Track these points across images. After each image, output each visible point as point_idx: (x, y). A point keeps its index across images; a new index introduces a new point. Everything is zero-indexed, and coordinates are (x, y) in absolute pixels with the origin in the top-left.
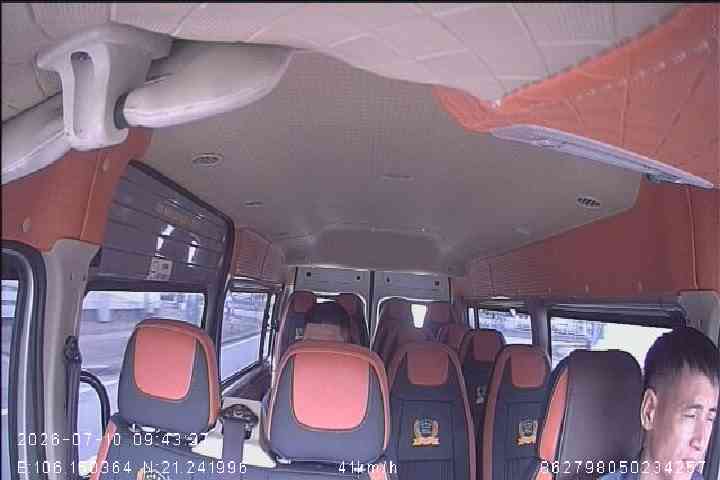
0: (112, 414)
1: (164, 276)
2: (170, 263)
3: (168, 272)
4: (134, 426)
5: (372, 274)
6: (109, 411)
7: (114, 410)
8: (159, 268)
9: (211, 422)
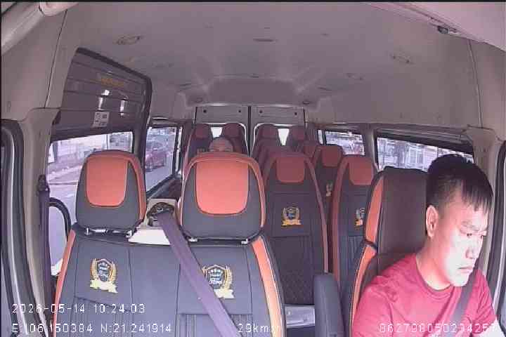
0: (72, 223)
1: (104, 123)
2: (108, 114)
3: (106, 120)
4: (87, 229)
5: (250, 108)
6: (70, 223)
7: (73, 221)
8: (101, 118)
9: (141, 218)
